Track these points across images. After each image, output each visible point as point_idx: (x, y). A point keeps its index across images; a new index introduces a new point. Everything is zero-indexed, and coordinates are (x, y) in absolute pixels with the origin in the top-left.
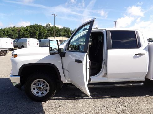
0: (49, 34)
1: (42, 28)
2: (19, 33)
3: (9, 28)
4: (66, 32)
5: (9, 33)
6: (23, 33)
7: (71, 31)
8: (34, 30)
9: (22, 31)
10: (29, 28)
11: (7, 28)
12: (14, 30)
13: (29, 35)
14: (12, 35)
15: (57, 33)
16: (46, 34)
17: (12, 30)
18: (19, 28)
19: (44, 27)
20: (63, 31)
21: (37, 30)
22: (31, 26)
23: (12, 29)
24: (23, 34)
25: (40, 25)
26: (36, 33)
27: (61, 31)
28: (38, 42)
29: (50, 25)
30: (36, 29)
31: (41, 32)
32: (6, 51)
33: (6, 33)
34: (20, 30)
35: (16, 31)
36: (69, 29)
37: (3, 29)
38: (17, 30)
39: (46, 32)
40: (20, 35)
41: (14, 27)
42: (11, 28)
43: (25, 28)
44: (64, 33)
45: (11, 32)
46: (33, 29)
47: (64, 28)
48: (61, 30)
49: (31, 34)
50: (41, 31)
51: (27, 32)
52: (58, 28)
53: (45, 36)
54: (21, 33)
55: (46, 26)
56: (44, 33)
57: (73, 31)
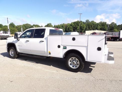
0: (87, 28)
1: (82, 23)
3: (61, 25)
4: (102, 26)
7: (108, 25)
10: (73, 24)
11: (59, 25)
13: (72, 29)
15: (94, 27)
16: (85, 28)
18: (67, 24)
19: (84, 22)
20: (100, 25)
22: (74, 23)
24: (69, 29)
26: (77, 27)
27: (98, 25)
29: (89, 21)
30: (77, 25)
34: (67, 26)
35: (64, 26)
36: (106, 23)
37: (57, 26)
38: (65, 26)
39: (85, 26)
40: (66, 30)
42: (62, 24)
43: (70, 24)
44: (100, 27)
46: (75, 24)
47: (101, 22)
48: (98, 24)
49: (74, 29)
50: (81, 26)
51: (71, 27)
52: (95, 22)
53: (84, 29)
54: (67, 28)
55: (85, 22)
56: (83, 28)
57: (109, 25)
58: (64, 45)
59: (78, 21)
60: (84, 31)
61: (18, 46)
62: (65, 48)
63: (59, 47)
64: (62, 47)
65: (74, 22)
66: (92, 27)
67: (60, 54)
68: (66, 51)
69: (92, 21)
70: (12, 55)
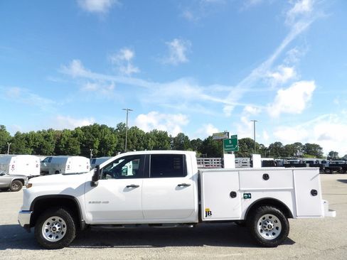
0: (122, 144)
1: (109, 132)
2: (58, 142)
3: (40, 132)
4: (159, 140)
5: (38, 143)
6: (68, 143)
7: (170, 139)
8: (91, 135)
9: (64, 139)
10: (80, 132)
11: (36, 132)
12: (49, 136)
13: (79, 147)
14: (44, 147)
15: (139, 142)
16: (115, 145)
17: (45, 137)
18: (60, 132)
19: (111, 129)
20: (153, 139)
21: (96, 136)
22: (84, 129)
23: (45, 135)
24: (67, 145)
25: (103, 127)
26: (95, 142)
27: (148, 139)
28: (89, 164)
29: (126, 126)
30: (94, 135)
31: (106, 140)
32: (22, 181)
33: (31, 142)
34: (61, 137)
35: (52, 138)
36: (166, 133)
37: (27, 135)
38: (55, 136)
39: (115, 140)
40: (59, 148)
41: (49, 131)
42: (44, 131)
43: (72, 132)
44: (154, 144)
45: (42, 140)
46: (88, 133)
47: (155, 132)
48: (148, 136)
49: (84, 145)
50: (106, 138)
51: (76, 140)
52: (141, 131)
53: (114, 148)
54: (62, 142)
55: (116, 128)
56: (112, 143)
57: (174, 139)
58: (245, 191)
59: (95, 124)
60: (113, 153)
61: (91, 204)
62: (247, 196)
63: (233, 195)
64: (240, 195)
65: (85, 127)
66: (133, 143)
67: (236, 211)
68: (249, 202)
69: (133, 128)
70: (51, 236)
